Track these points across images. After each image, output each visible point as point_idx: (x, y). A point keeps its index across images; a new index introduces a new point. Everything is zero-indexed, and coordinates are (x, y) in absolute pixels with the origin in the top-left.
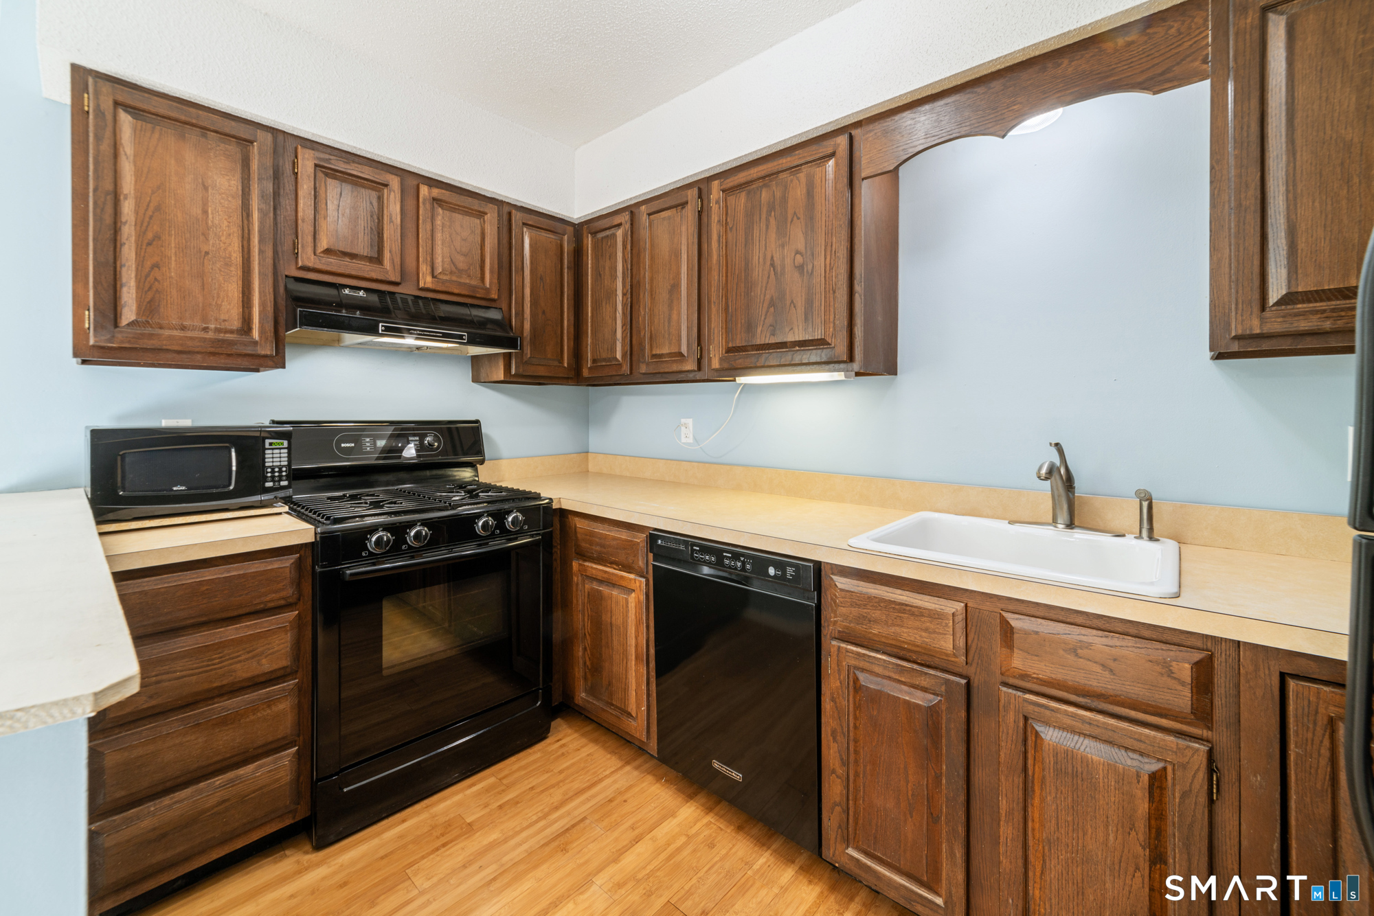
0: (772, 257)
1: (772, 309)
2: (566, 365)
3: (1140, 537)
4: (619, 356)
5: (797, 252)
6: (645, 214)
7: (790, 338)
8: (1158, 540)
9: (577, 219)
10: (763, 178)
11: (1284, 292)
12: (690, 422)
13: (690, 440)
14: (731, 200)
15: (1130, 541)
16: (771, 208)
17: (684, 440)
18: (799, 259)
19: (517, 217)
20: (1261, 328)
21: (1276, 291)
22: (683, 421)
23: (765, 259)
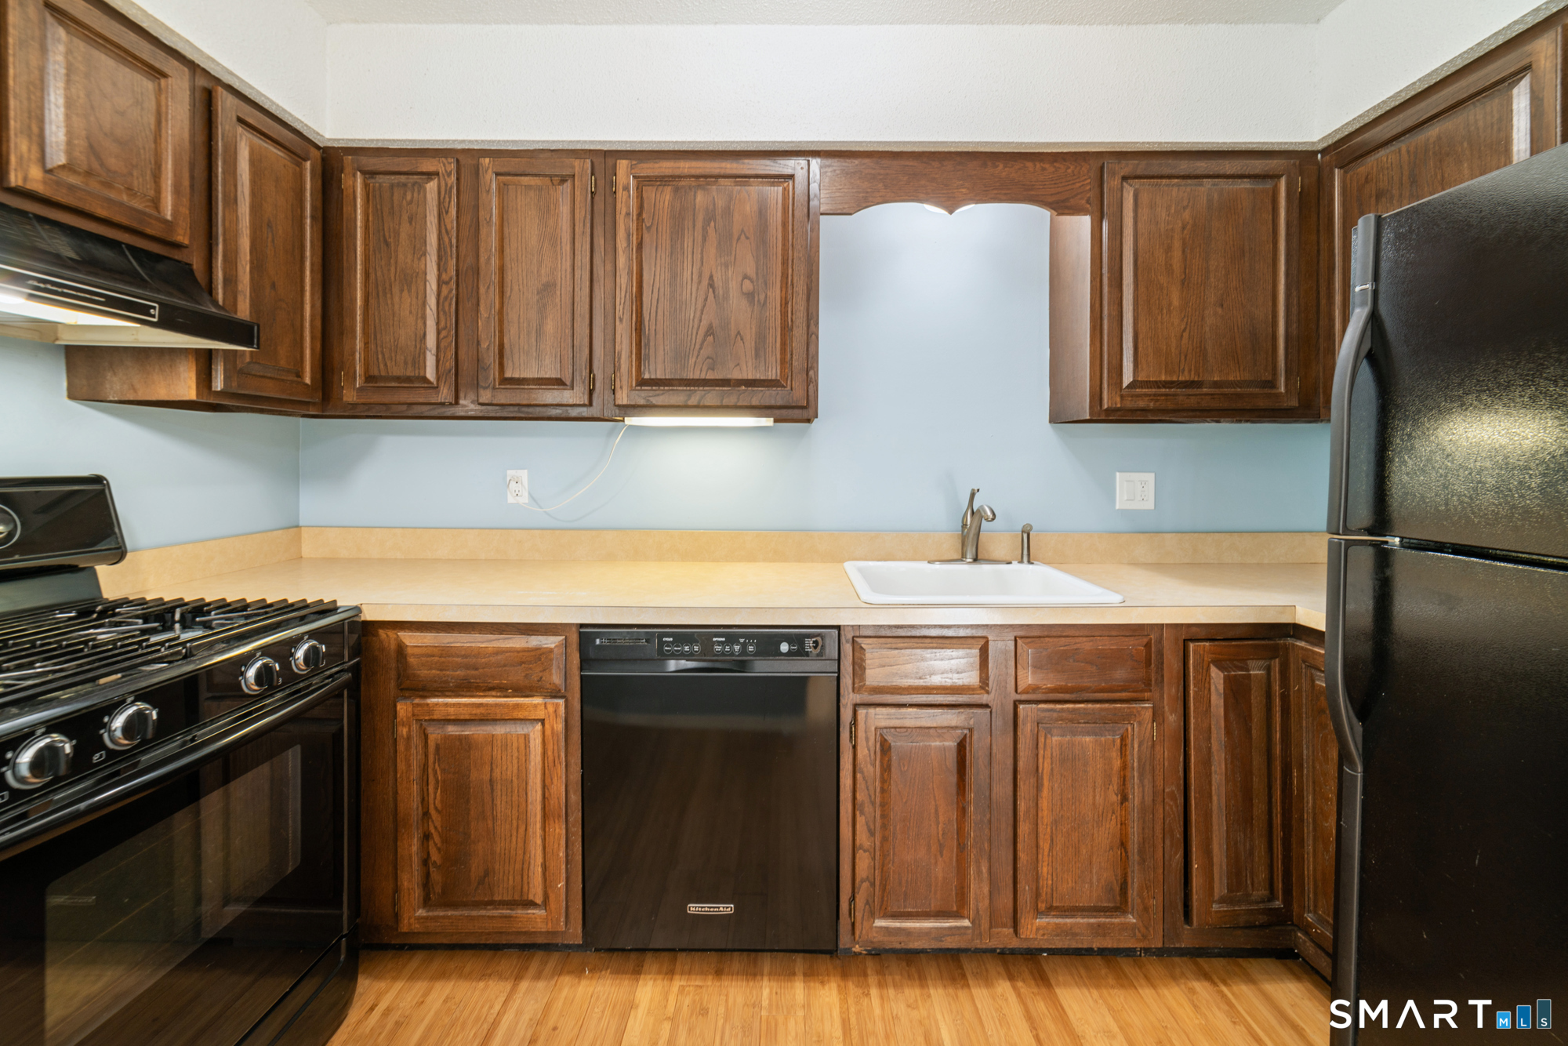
0: (711, 277)
1: (710, 339)
2: (308, 380)
3: (1021, 562)
4: (430, 374)
5: (745, 277)
6: (490, 171)
7: (736, 375)
8: (1032, 563)
9: (329, 140)
10: (697, 177)
11: (1131, 380)
12: (524, 475)
13: (524, 499)
14: (650, 193)
15: (1015, 565)
16: (710, 217)
17: (511, 500)
18: (748, 286)
19: (226, 105)
20: (1121, 404)
21: (1128, 378)
22: (510, 473)
23: (700, 275)
